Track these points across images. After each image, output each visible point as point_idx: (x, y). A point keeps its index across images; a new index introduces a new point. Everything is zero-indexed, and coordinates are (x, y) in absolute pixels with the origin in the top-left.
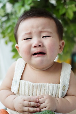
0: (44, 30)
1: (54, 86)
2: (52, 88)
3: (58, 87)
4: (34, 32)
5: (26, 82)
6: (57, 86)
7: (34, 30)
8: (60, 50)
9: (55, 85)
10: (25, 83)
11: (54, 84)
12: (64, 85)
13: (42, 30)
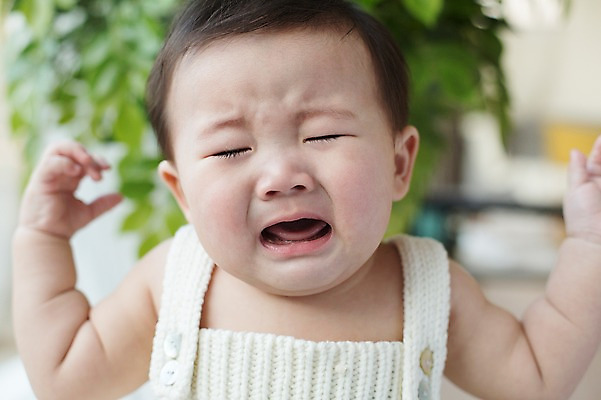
0: (313, 105)
1: (381, 351)
2: (371, 362)
3: (398, 357)
4: (259, 116)
5: (238, 336)
6: (394, 354)
7: (261, 109)
8: (399, 178)
9: (386, 348)
10: (230, 342)
11: (379, 345)
12: (423, 348)
13: (304, 106)
